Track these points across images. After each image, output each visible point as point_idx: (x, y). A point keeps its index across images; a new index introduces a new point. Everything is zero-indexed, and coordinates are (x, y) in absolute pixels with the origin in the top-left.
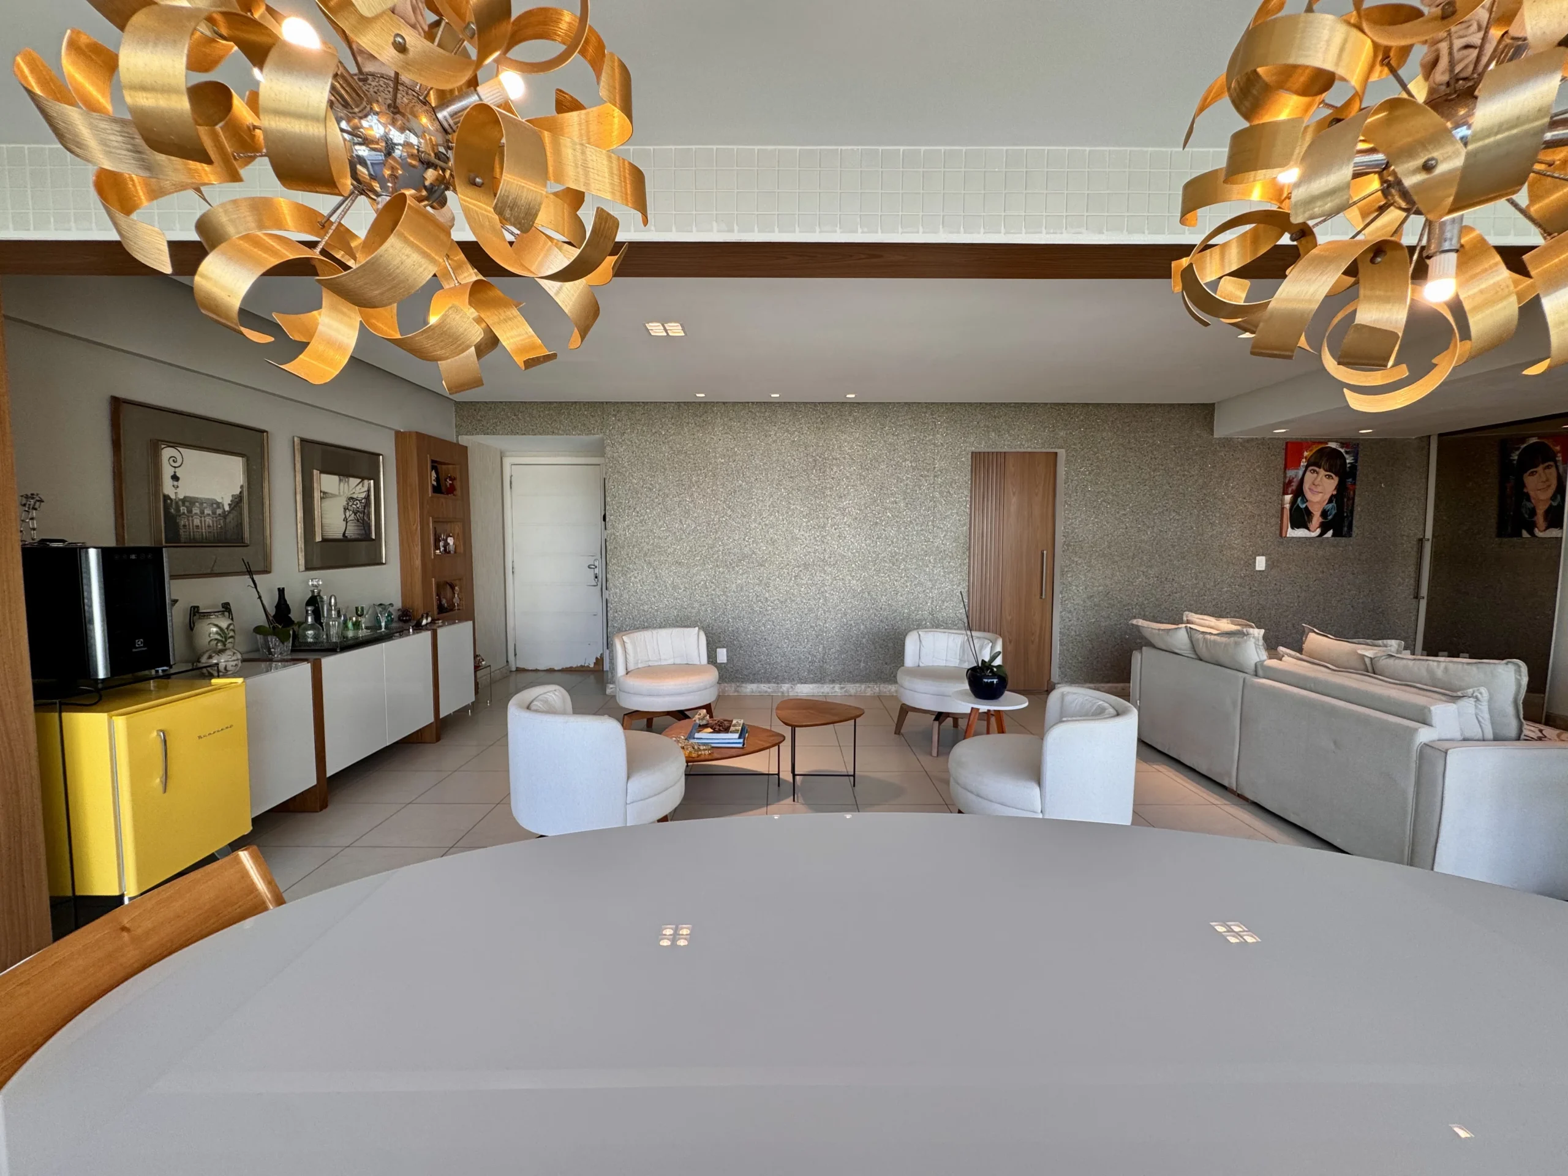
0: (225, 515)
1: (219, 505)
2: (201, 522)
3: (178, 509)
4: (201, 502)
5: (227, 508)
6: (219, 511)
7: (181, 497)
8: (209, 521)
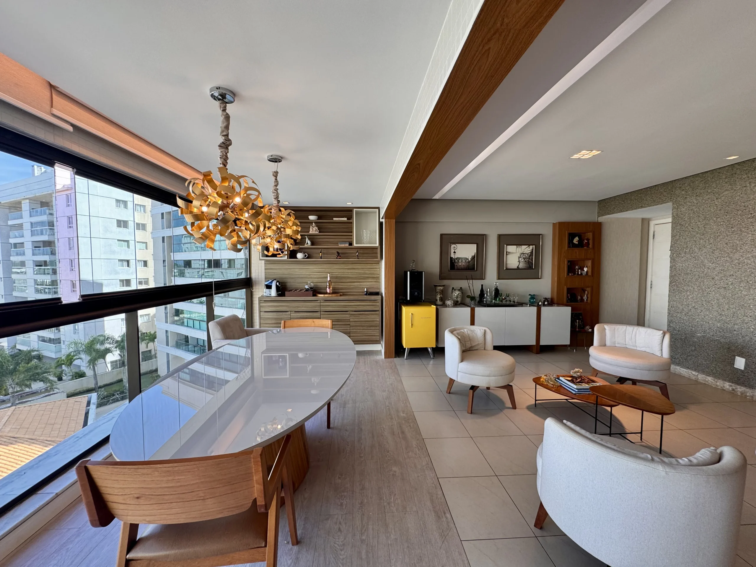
0: (469, 262)
1: (467, 259)
2: (461, 264)
3: (455, 261)
4: (462, 258)
5: (470, 260)
6: (467, 261)
7: (456, 257)
8: (464, 264)
